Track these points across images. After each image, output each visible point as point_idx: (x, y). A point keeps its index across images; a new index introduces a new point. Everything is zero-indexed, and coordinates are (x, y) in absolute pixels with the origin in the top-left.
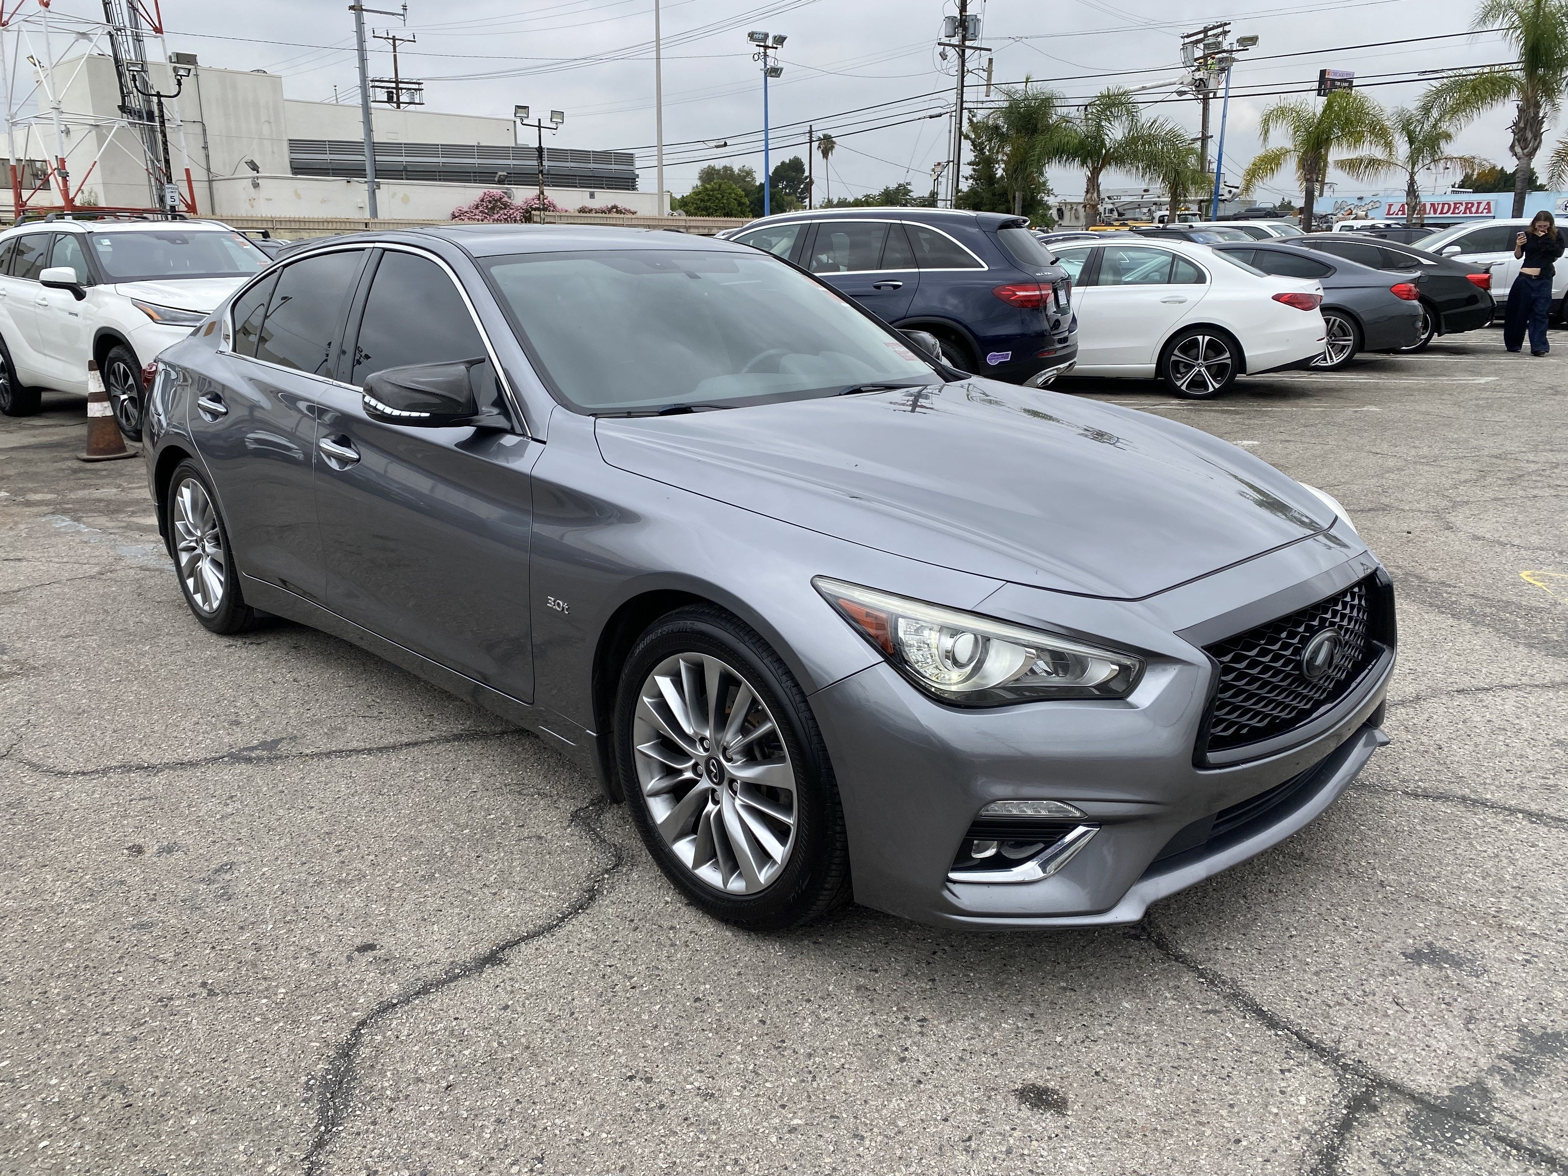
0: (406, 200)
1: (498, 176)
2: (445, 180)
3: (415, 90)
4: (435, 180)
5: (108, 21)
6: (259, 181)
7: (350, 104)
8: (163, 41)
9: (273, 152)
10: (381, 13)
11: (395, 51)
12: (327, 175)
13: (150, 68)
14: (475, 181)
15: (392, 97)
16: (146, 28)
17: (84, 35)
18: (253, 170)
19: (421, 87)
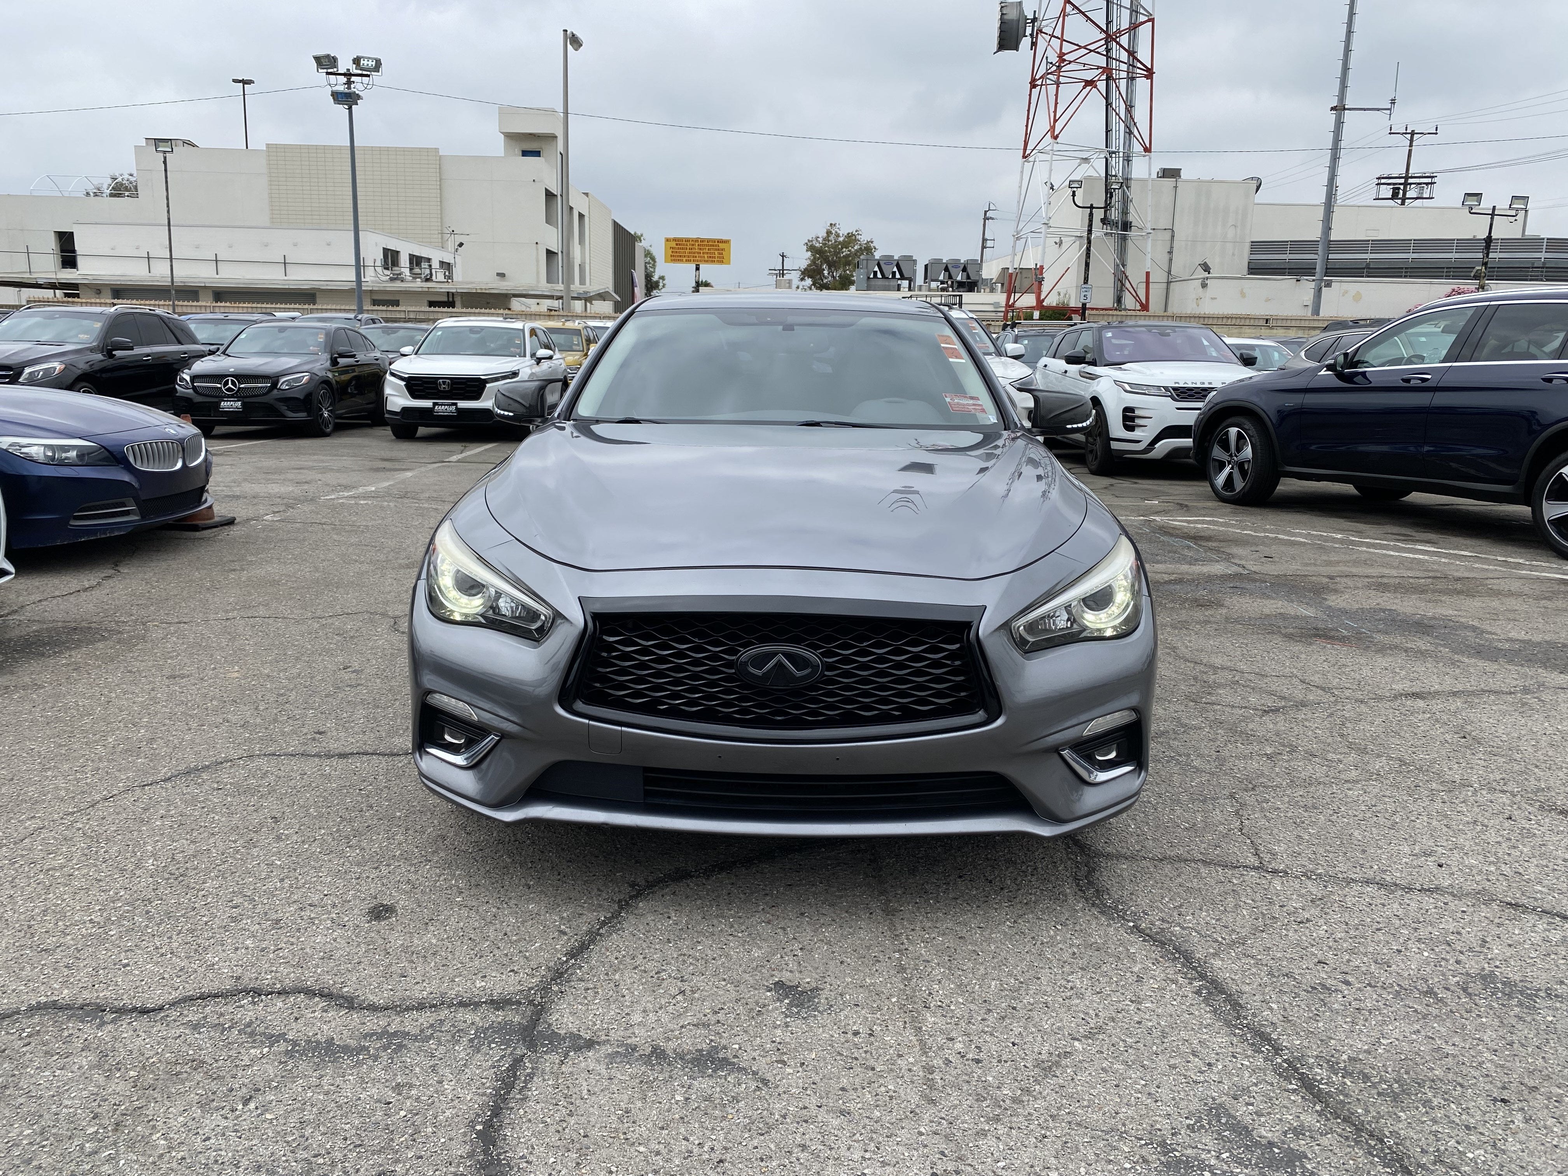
0: (1357, 298)
1: (1475, 270)
2: (1411, 277)
3: (1427, 184)
4: (1401, 277)
5: (1107, 147)
6: (1208, 282)
7: (1352, 204)
8: (1150, 158)
9: (1233, 254)
10: (1365, 110)
11: (1411, 145)
12: (1283, 274)
13: (1133, 184)
14: (1448, 277)
15: (1398, 193)
16: (1137, 148)
17: (1086, 160)
18: (1205, 271)
19: (1435, 180)
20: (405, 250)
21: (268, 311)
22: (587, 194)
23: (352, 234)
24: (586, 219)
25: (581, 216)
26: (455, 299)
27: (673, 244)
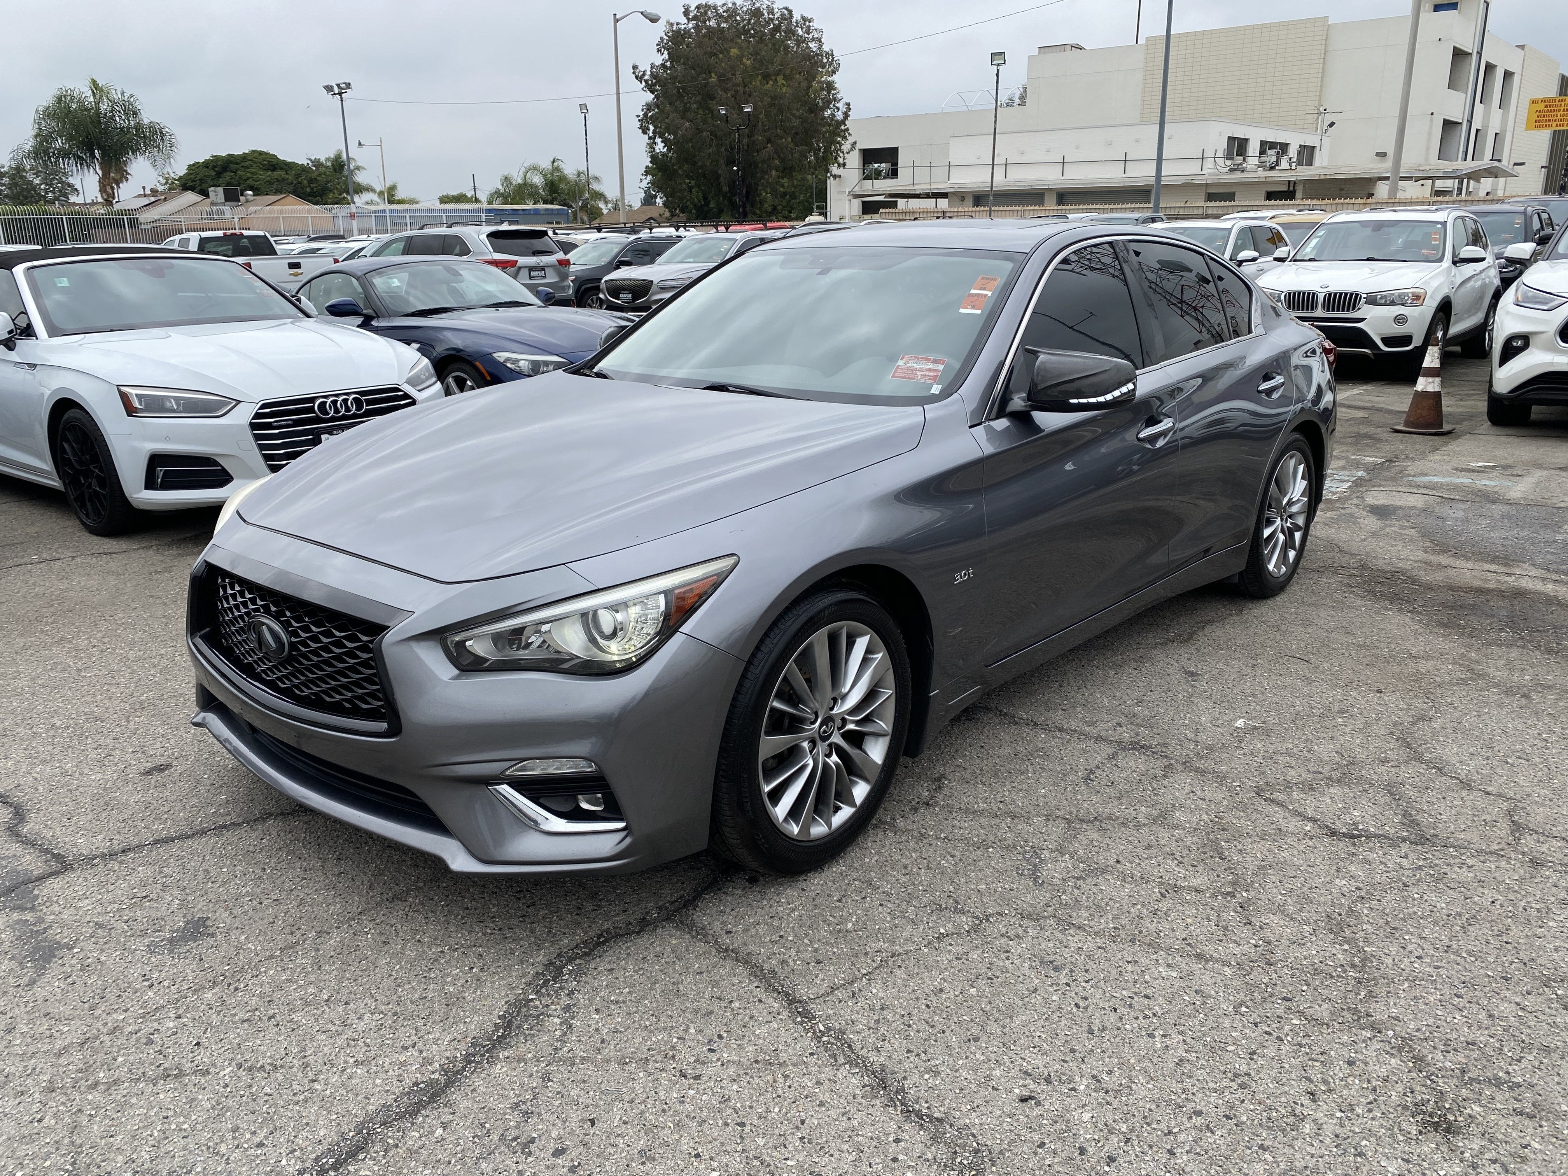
20: (1255, 137)
21: (1063, 213)
22: (1522, 47)
23: (1157, 127)
24: (1516, 78)
25: (1508, 75)
26: (1296, 188)
27: (1541, 107)
